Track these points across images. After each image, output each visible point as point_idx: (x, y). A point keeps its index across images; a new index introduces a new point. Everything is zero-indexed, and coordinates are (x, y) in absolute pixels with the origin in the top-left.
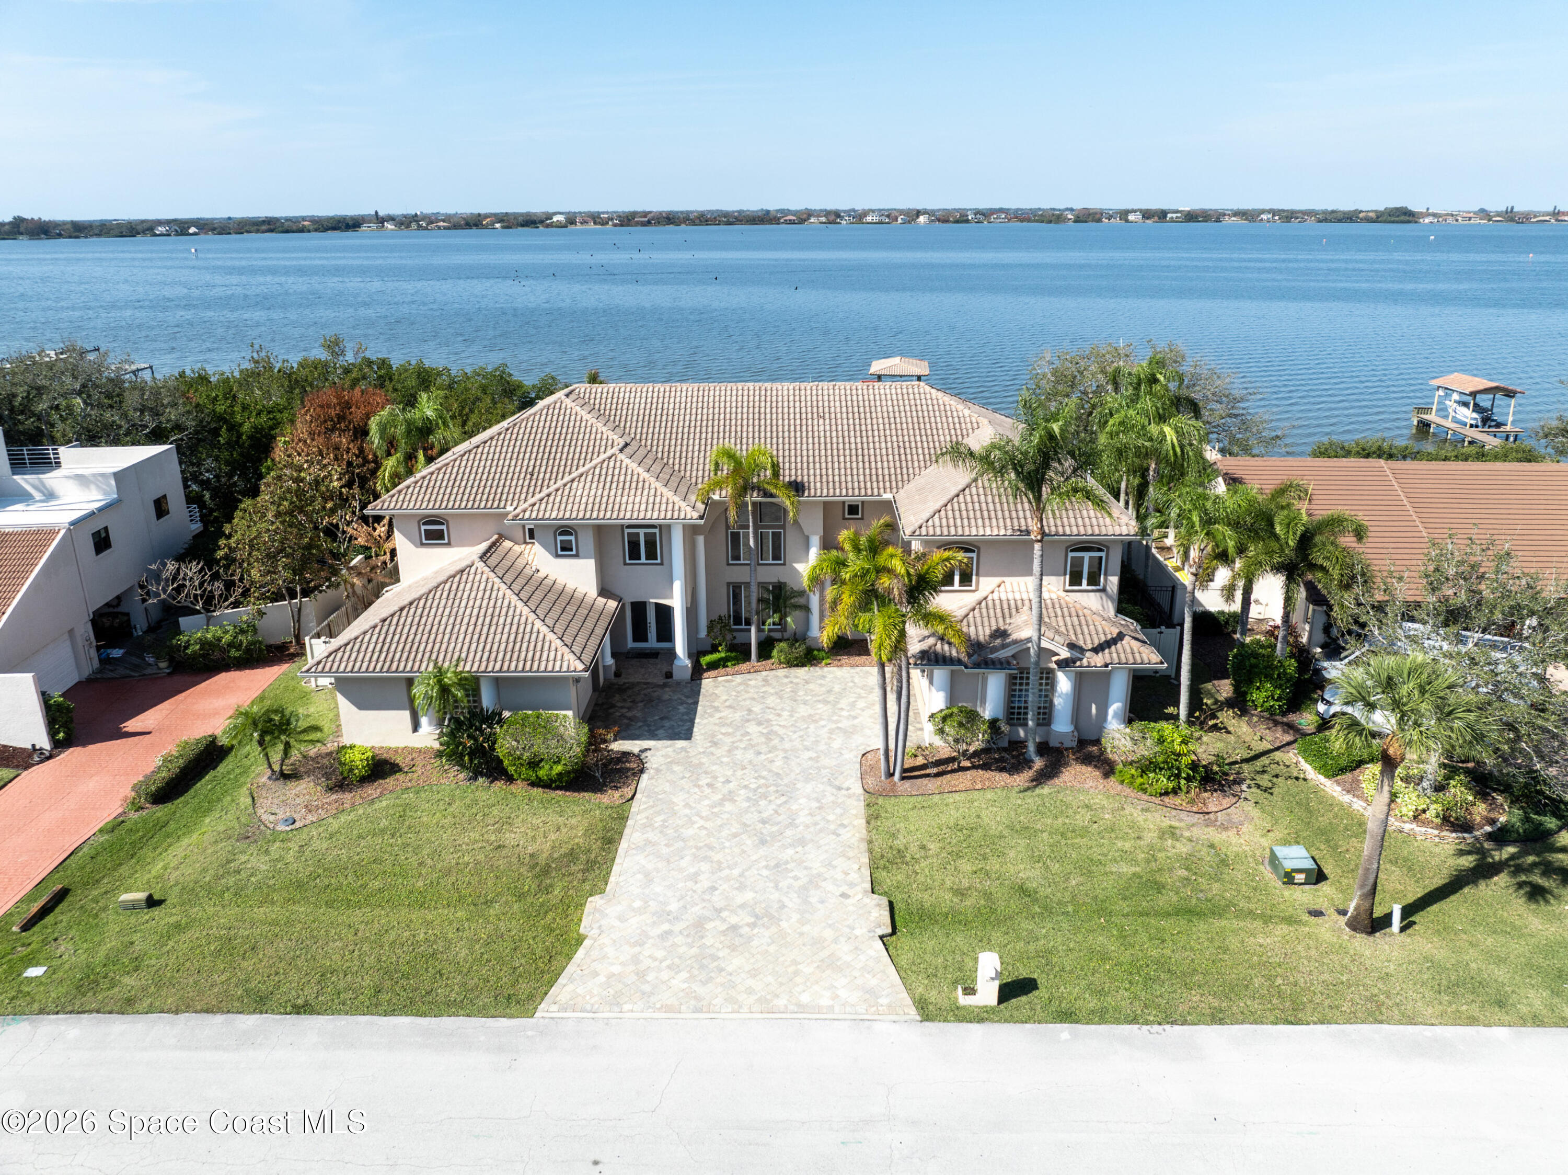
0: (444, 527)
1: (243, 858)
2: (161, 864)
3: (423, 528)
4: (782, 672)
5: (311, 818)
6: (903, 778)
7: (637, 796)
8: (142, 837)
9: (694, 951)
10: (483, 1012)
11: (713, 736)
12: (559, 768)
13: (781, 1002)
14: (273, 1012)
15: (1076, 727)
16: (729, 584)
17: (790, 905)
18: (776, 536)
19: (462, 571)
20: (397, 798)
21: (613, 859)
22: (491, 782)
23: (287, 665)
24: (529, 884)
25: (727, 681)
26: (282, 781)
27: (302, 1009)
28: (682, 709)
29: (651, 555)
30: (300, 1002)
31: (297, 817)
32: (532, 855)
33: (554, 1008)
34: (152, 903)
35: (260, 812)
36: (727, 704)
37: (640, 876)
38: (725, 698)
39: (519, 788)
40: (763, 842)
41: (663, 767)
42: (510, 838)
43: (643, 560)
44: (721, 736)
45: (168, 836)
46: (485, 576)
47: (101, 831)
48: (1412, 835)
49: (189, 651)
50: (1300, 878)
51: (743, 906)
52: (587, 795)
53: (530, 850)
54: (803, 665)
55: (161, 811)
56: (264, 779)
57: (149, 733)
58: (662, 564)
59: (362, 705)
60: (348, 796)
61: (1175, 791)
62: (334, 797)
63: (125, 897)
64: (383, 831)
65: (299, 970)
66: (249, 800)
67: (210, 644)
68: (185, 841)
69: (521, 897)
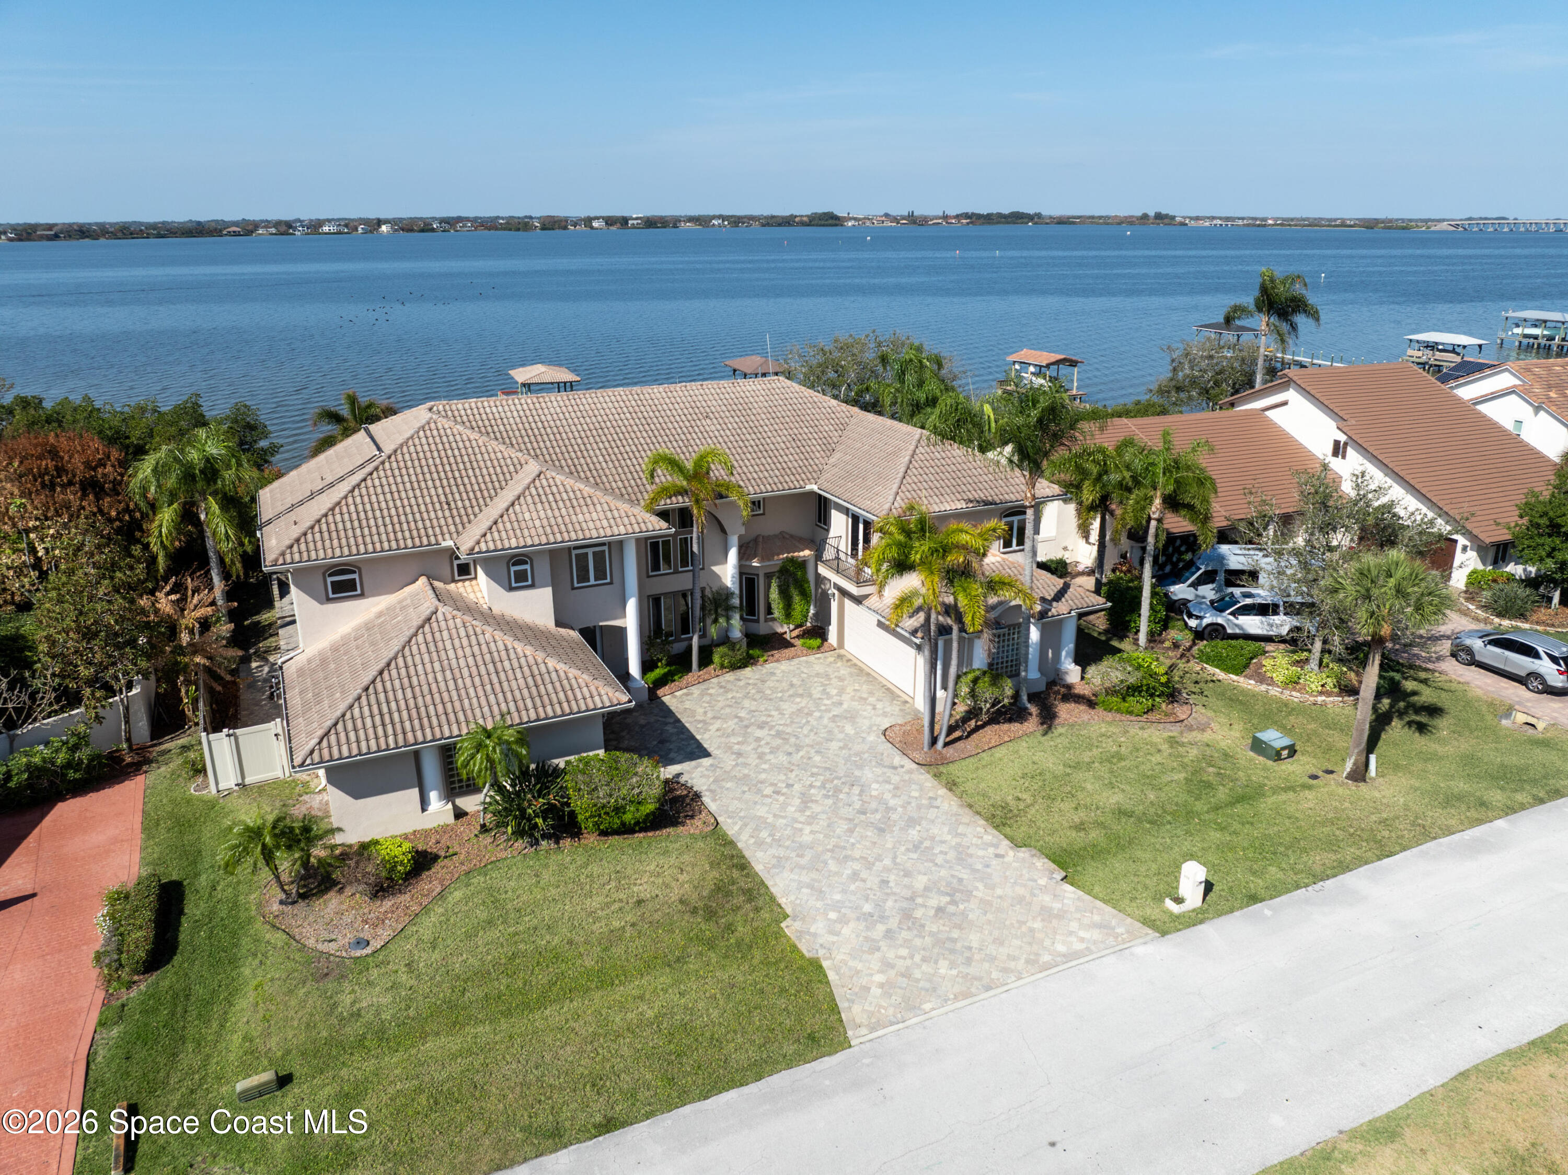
0: (353, 576)
1: (348, 1000)
2: (237, 1039)
4: (730, 676)
5: (385, 934)
6: (946, 744)
7: (719, 819)
8: (173, 1014)
10: (790, 1062)
11: (730, 748)
14: (579, 1141)
17: (965, 877)
20: (467, 885)
21: (763, 883)
22: (557, 842)
23: (140, 779)
24: (709, 929)
25: (687, 695)
26: (302, 904)
27: (608, 1126)
28: (670, 729)
29: (601, 573)
30: (598, 1118)
31: (366, 935)
32: (681, 901)
33: (864, 1031)
34: (284, 1081)
35: (311, 943)
36: (710, 715)
37: (805, 890)
38: (701, 711)
39: (591, 839)
40: (881, 831)
41: (713, 787)
43: (592, 582)
44: (736, 747)
45: (208, 1003)
47: (102, 1024)
50: (1285, 753)
51: (927, 889)
52: (671, 830)
53: (674, 897)
54: (746, 666)
55: (166, 978)
56: (276, 907)
57: (33, 895)
58: (611, 583)
59: (357, 793)
60: (404, 899)
61: (1152, 708)
62: (388, 904)
63: (240, 1086)
64: (490, 922)
65: (561, 1089)
66: (280, 935)
68: (244, 1003)
69: (711, 944)
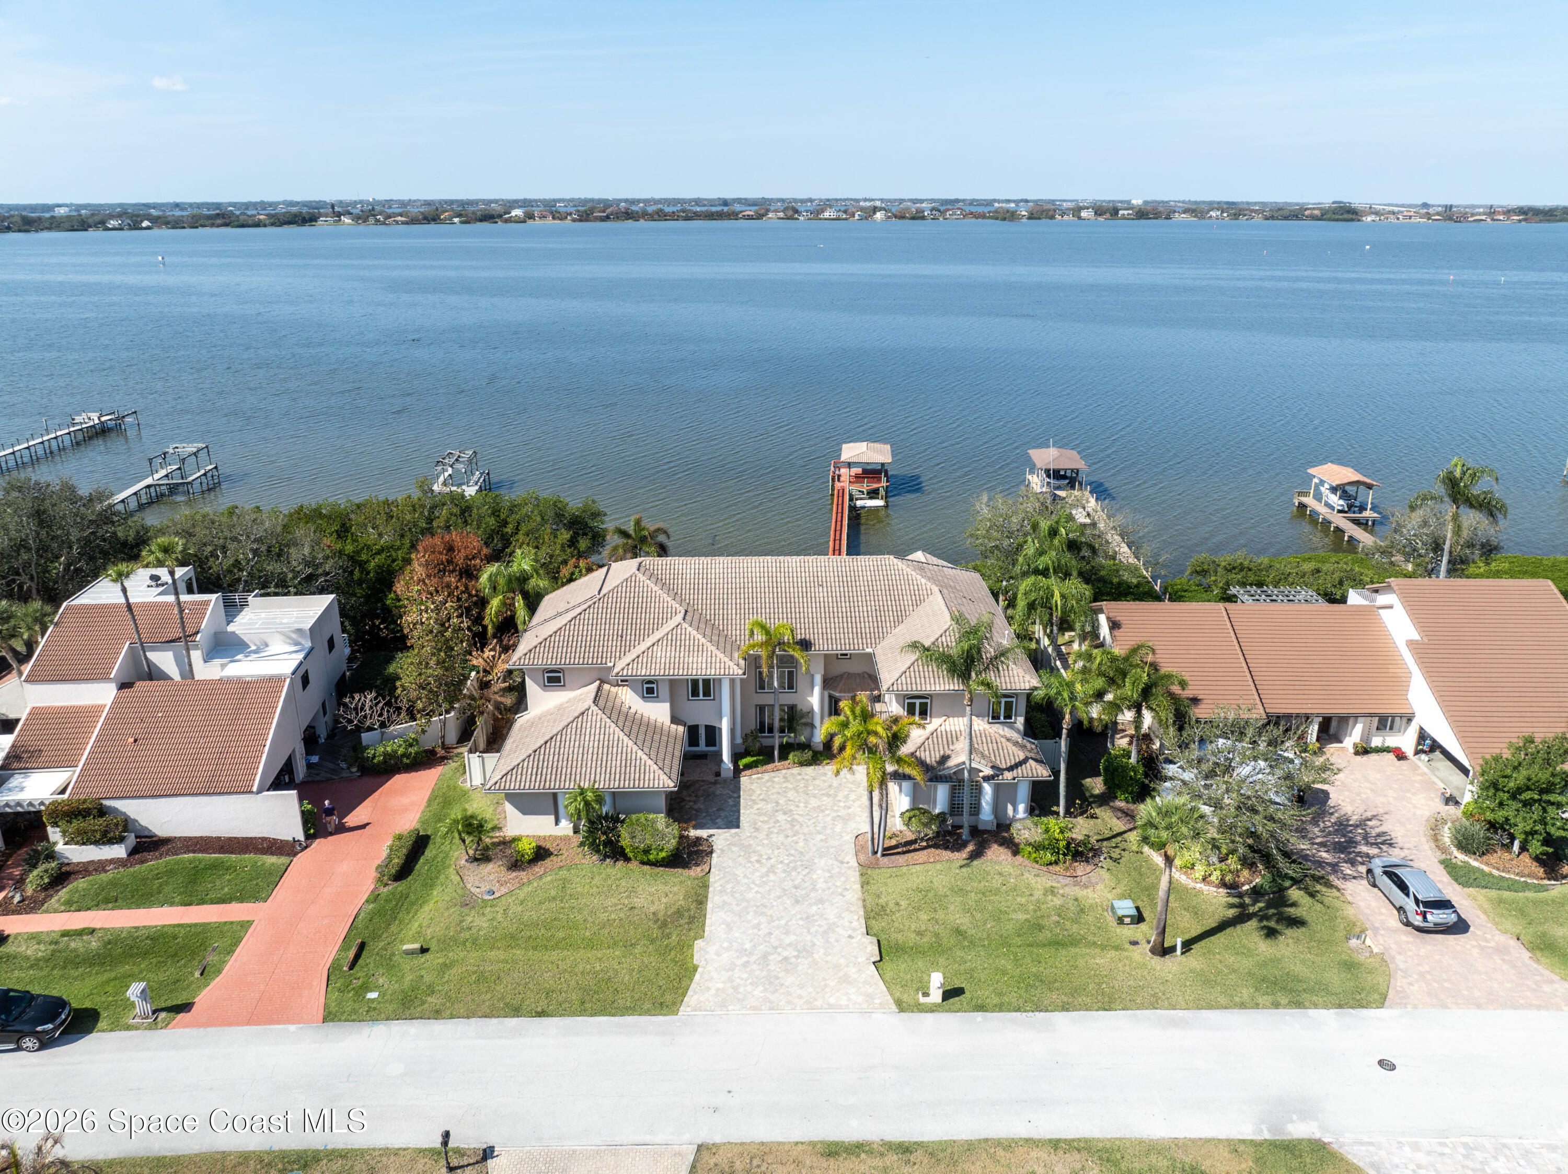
0: (561, 675)
1: (470, 919)
2: (416, 924)
3: (546, 675)
4: (796, 770)
5: (504, 890)
6: (883, 855)
7: (712, 870)
8: (397, 905)
9: (764, 973)
10: (648, 1013)
11: (756, 823)
12: (663, 854)
13: (818, 1003)
14: (525, 1016)
15: (996, 817)
16: (756, 705)
17: (818, 943)
18: (790, 673)
19: (583, 713)
20: (556, 874)
21: (705, 915)
22: (615, 862)
23: (440, 768)
24: (656, 933)
25: (758, 778)
26: (476, 864)
27: (542, 1014)
28: (731, 802)
29: (707, 693)
30: (539, 1009)
31: (495, 889)
32: (654, 913)
33: (689, 1009)
34: (424, 950)
35: (469, 886)
36: (761, 797)
37: (723, 926)
38: (758, 792)
39: (634, 865)
40: (797, 902)
41: (726, 848)
42: (638, 902)
43: (701, 697)
44: (760, 824)
45: (413, 904)
46: (599, 717)
47: (367, 901)
48: (1201, 892)
49: (375, 761)
50: (1127, 920)
51: (790, 945)
52: (680, 870)
53: (652, 910)
54: (811, 765)
55: (401, 886)
56: (463, 862)
57: (368, 824)
58: (714, 700)
60: (523, 874)
61: (1056, 863)
62: (514, 874)
63: (405, 947)
64: (554, 898)
65: (532, 991)
66: (458, 878)
67: (390, 755)
68: (426, 908)
69: (653, 941)
